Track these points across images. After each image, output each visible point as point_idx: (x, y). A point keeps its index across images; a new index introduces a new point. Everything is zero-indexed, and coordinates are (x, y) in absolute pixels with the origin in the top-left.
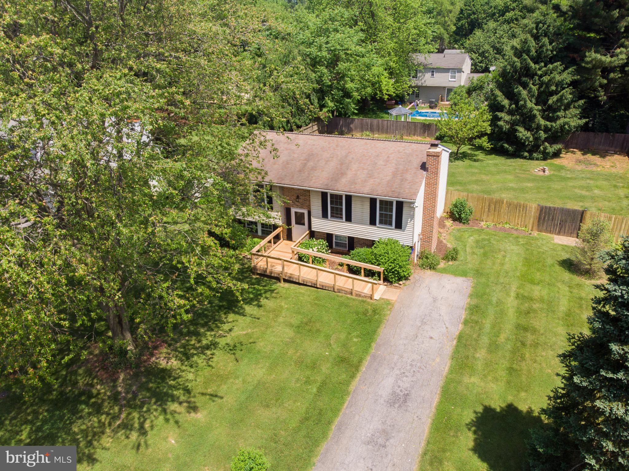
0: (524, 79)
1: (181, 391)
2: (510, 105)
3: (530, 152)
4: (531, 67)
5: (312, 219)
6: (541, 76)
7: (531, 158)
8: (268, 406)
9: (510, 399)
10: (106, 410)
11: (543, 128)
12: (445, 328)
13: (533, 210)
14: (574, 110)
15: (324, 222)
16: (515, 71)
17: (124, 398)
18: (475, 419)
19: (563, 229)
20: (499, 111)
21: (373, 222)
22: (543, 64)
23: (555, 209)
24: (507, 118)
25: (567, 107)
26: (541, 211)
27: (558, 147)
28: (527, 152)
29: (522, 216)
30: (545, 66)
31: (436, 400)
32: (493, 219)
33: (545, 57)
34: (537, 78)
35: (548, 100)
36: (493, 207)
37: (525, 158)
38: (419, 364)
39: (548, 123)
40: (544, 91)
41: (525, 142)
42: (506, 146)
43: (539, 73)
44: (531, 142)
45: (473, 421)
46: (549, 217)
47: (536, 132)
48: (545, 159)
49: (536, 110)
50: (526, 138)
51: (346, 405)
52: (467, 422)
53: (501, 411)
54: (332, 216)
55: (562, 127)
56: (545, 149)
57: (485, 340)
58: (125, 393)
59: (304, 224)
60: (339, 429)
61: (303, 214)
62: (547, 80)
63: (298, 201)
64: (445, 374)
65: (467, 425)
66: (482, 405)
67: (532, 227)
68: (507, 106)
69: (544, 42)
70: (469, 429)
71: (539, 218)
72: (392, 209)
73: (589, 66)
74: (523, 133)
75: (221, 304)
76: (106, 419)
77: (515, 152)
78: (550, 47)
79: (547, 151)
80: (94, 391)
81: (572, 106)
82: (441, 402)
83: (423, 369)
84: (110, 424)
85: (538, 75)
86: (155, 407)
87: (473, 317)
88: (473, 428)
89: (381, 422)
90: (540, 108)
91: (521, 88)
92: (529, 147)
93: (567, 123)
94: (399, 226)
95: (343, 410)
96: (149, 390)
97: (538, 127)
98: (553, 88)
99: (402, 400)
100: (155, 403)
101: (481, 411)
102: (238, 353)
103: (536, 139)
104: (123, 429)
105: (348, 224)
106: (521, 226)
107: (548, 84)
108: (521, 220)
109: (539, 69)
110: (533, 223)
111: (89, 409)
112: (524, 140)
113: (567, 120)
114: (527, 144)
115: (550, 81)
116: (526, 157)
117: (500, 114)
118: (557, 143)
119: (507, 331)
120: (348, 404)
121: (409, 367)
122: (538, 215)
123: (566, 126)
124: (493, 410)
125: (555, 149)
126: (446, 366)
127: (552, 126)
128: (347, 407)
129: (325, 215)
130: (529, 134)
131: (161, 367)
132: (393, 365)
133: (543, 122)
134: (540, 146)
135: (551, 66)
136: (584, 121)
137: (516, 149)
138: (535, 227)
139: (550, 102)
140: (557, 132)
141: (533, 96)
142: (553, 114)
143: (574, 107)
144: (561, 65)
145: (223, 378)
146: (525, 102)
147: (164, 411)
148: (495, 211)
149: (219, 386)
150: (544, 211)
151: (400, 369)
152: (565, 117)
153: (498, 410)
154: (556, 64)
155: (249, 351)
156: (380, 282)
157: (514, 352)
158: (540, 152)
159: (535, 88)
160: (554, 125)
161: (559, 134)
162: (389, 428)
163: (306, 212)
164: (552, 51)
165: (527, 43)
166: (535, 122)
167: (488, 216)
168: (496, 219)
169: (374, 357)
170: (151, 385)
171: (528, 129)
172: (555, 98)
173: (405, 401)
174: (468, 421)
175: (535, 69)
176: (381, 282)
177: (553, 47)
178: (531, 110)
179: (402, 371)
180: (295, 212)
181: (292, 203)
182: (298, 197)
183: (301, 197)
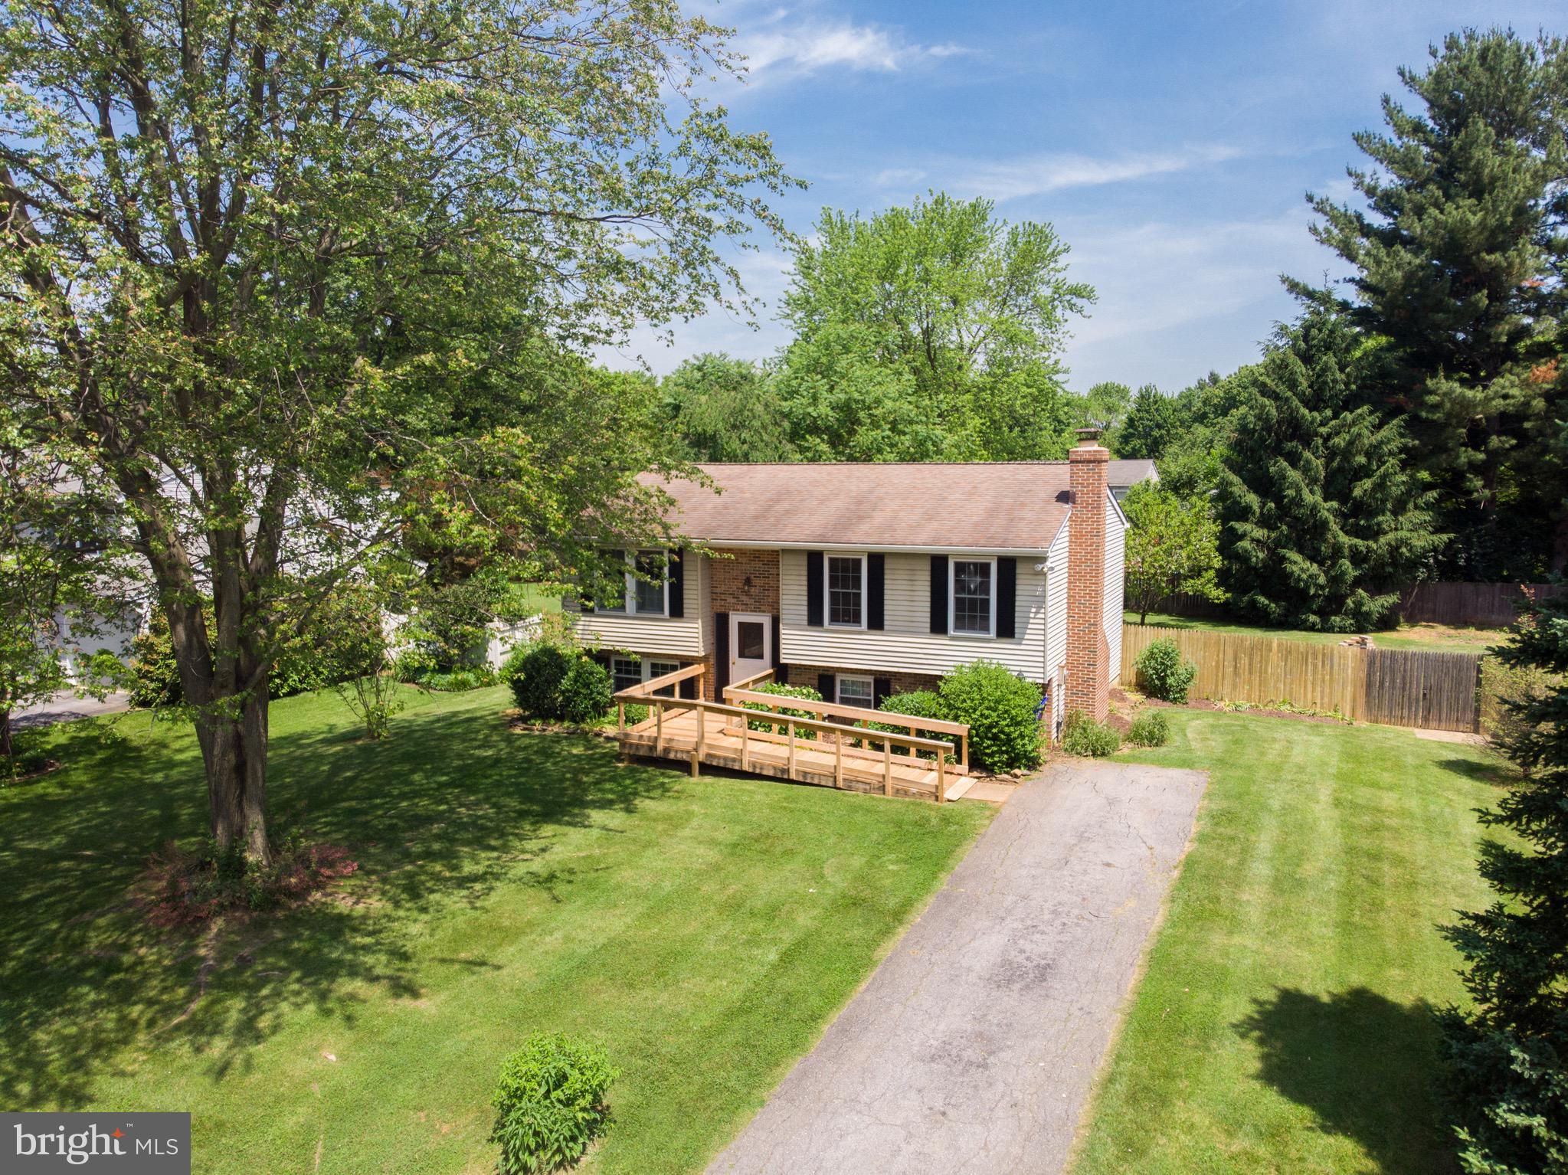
0: (1289, 445)
1: (383, 958)
2: (1263, 505)
3: (1324, 614)
4: (1303, 416)
5: (783, 631)
6: (1327, 438)
7: (1327, 629)
8: (631, 986)
9: (1357, 978)
10: (152, 994)
11: (1346, 552)
12: (1145, 849)
13: (1350, 664)
14: (1417, 513)
15: (813, 635)
16: (1268, 427)
17: (210, 970)
18: (1256, 1016)
19: (1434, 711)
20: (1237, 521)
21: (938, 626)
22: (1329, 413)
23: (1406, 659)
24: (1260, 533)
25: (1400, 508)
26: (1371, 664)
27: (1391, 601)
28: (1314, 613)
29: (1323, 681)
30: (1336, 416)
31: (1133, 978)
32: (1249, 696)
33: (1331, 397)
34: (1320, 441)
35: (1351, 491)
36: (1244, 661)
37: (1312, 628)
38: (1076, 912)
39: (1359, 542)
40: (1340, 469)
41: (1308, 587)
42: (1262, 600)
43: (1323, 430)
44: (1322, 587)
45: (1251, 1018)
46: (1393, 681)
47: (1333, 565)
48: (1360, 630)
49: (1327, 509)
50: (1310, 576)
51: (863, 986)
52: (1234, 1021)
53: (1334, 1002)
54: (834, 619)
55: (1394, 549)
56: (1359, 604)
57: (1261, 869)
58: (215, 959)
59: (761, 657)
60: (843, 1030)
61: (759, 627)
62: (1343, 444)
63: (747, 594)
64: (1153, 929)
65: (1234, 1026)
66: (1276, 987)
67: (1353, 710)
68: (1256, 507)
69: (1326, 363)
70: (1243, 1036)
71: (1369, 686)
72: (988, 583)
73: (1438, 416)
74: (1299, 565)
75: (524, 807)
76: (142, 1013)
77: (1285, 616)
78: (1339, 376)
79: (1364, 609)
80: (127, 959)
81: (1411, 506)
82: (1148, 979)
83: (1090, 921)
84: (151, 1023)
85: (1322, 436)
86: (296, 987)
87: (1221, 830)
88: (1256, 1034)
89: (970, 1017)
90: (1335, 504)
91: (1285, 464)
92: (1319, 601)
93: (1403, 542)
94: (1007, 630)
95: (855, 996)
96: (287, 954)
97: (1337, 551)
98: (1362, 459)
99: (1031, 976)
100: (299, 980)
101: (1274, 999)
102: (561, 889)
103: (1335, 580)
104: (190, 1032)
105: (876, 636)
106: (1322, 707)
107: (1347, 453)
108: (1322, 692)
109: (1322, 424)
110: (1354, 700)
111: (98, 994)
112: (1306, 582)
113: (1403, 534)
114: (1312, 592)
115: (1351, 443)
116: (1314, 624)
117: (1240, 527)
118: (1387, 593)
119: (1322, 857)
120: (872, 984)
121: (1047, 917)
122: (1363, 675)
123: (1404, 550)
124: (1312, 1001)
125: (1382, 606)
126: (1155, 914)
127: (1368, 547)
128: (867, 990)
129: (815, 619)
130: (1314, 568)
131: (336, 911)
132: (1001, 913)
133: (1345, 539)
134: (1346, 596)
135: (1348, 416)
136: (1445, 537)
137: (1287, 609)
138: (1361, 710)
139: (1357, 492)
140: (1383, 565)
141: (1314, 481)
142: (1367, 520)
143: (1416, 507)
144: (1371, 413)
145: (509, 935)
146: (1299, 491)
147: (323, 996)
148: (1251, 673)
149: (493, 948)
150: (1378, 664)
151: (1022, 920)
152: (1396, 529)
153: (1325, 999)
154: (1359, 411)
155: (591, 886)
156: (958, 768)
157: (1348, 895)
158: (1346, 614)
159: (1318, 464)
160: (1374, 546)
161: (1390, 569)
162: (995, 1028)
163: (766, 621)
164: (1347, 384)
165: (1287, 366)
166: (1325, 541)
167: (1234, 687)
168: (1255, 695)
169: (947, 898)
170: (296, 945)
171: (1313, 558)
172: (1368, 484)
173: (1042, 978)
174: (1237, 1017)
175: (1312, 423)
176: (964, 767)
177: (1348, 375)
178: (1314, 508)
179: (1029, 923)
180: (740, 624)
181: (731, 600)
182: (748, 581)
183: (756, 581)
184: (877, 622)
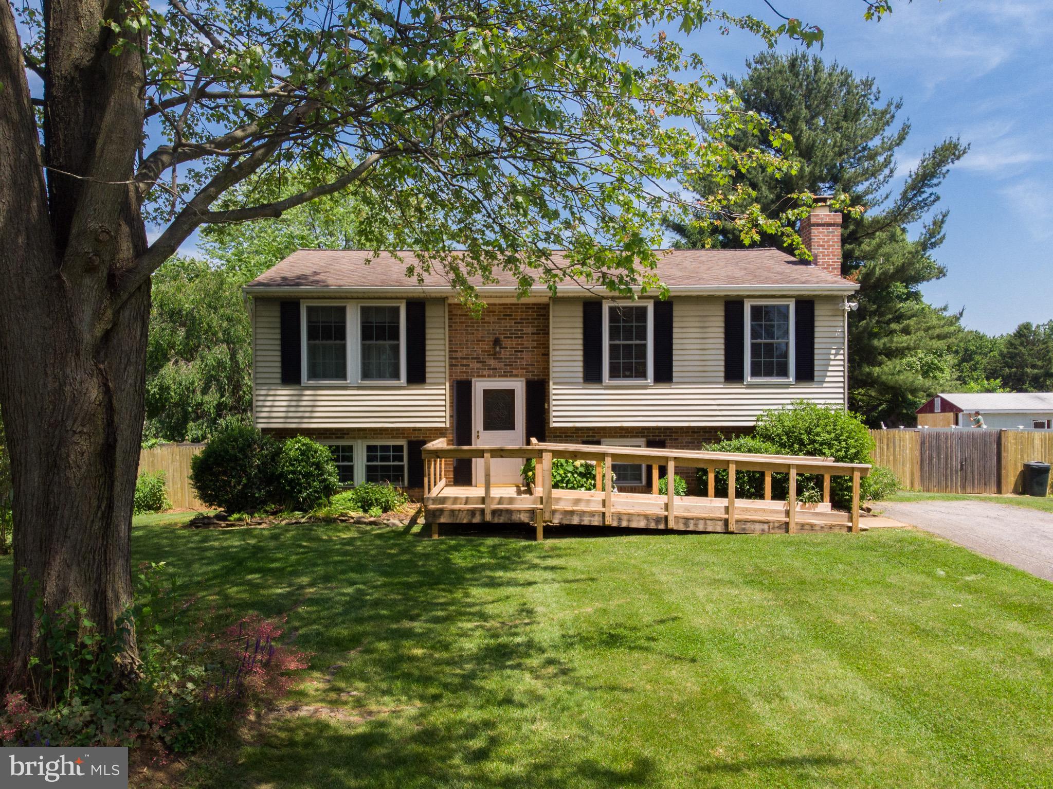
5: (554, 391)
13: (908, 447)
15: (588, 394)
19: (969, 478)
21: (733, 374)
23: (947, 437)
26: (923, 443)
46: (939, 457)
54: (614, 374)
59: (511, 426)
61: (510, 394)
63: (495, 356)
67: (912, 483)
71: (922, 462)
72: (787, 326)
94: (806, 373)
105: (664, 391)
110: (912, 474)
122: (917, 453)
129: (592, 375)
138: (917, 483)
150: (927, 443)
163: (518, 386)
180: (486, 392)
181: (475, 365)
182: (497, 342)
183: (507, 343)
184: (664, 375)
